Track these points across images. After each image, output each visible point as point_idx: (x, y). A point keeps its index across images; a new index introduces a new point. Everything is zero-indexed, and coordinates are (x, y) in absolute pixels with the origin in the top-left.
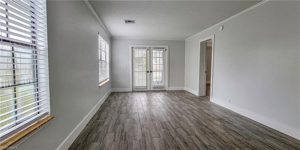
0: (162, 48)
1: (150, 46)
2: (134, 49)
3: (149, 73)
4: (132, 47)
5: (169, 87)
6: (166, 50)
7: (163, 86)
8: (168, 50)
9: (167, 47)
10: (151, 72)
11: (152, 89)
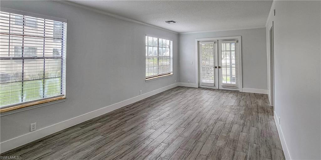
0: (233, 40)
1: (218, 39)
2: (200, 43)
3: (217, 69)
4: (198, 42)
5: (243, 88)
6: (237, 42)
7: (236, 86)
8: (240, 41)
9: (239, 38)
10: (219, 67)
11: (221, 88)
